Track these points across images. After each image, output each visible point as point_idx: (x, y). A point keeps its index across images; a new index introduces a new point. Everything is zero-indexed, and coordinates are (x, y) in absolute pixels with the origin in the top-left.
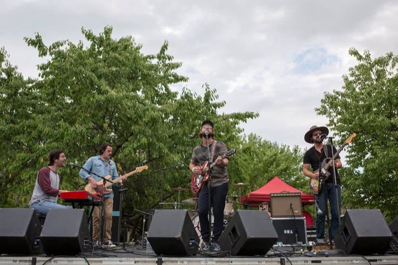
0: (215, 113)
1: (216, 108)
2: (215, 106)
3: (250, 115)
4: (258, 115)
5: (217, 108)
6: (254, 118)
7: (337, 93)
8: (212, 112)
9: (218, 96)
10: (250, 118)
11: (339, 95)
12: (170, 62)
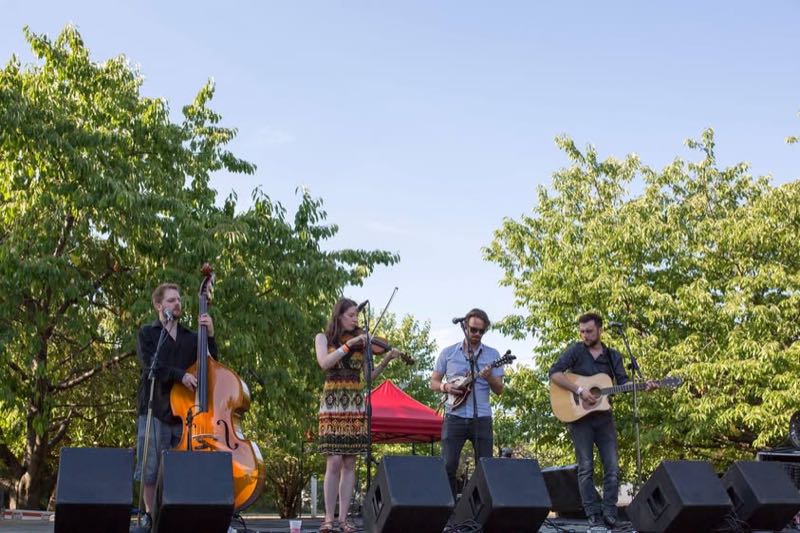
0: (315, 248)
1: (317, 239)
2: (317, 233)
3: (383, 258)
4: (397, 259)
5: (321, 237)
6: (390, 263)
7: (529, 221)
8: (309, 246)
9: (325, 213)
10: (382, 265)
11: (532, 226)
12: (214, 124)
